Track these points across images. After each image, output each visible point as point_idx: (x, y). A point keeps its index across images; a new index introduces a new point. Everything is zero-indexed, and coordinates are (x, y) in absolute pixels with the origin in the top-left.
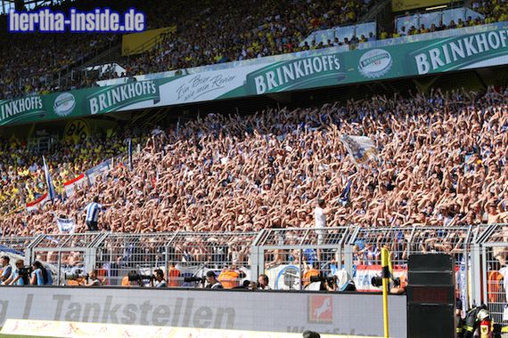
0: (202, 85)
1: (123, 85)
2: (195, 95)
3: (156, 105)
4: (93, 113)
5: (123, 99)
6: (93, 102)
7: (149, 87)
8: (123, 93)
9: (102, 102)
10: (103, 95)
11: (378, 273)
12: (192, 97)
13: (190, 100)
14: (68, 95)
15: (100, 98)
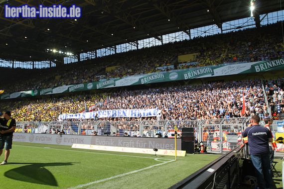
3: (114, 87)
6: (97, 85)
11: (174, 133)
14: (91, 83)
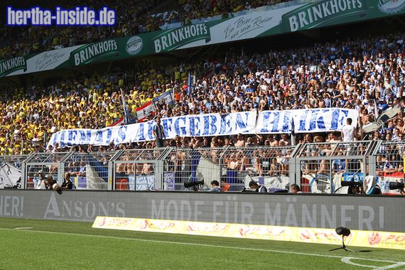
0: (245, 26)
1: (180, 28)
2: (239, 34)
3: (208, 44)
4: (157, 51)
5: (181, 40)
6: (157, 43)
7: (201, 29)
8: (181, 34)
9: (164, 43)
10: (165, 37)
12: (238, 36)
13: (236, 39)
15: (162, 40)
